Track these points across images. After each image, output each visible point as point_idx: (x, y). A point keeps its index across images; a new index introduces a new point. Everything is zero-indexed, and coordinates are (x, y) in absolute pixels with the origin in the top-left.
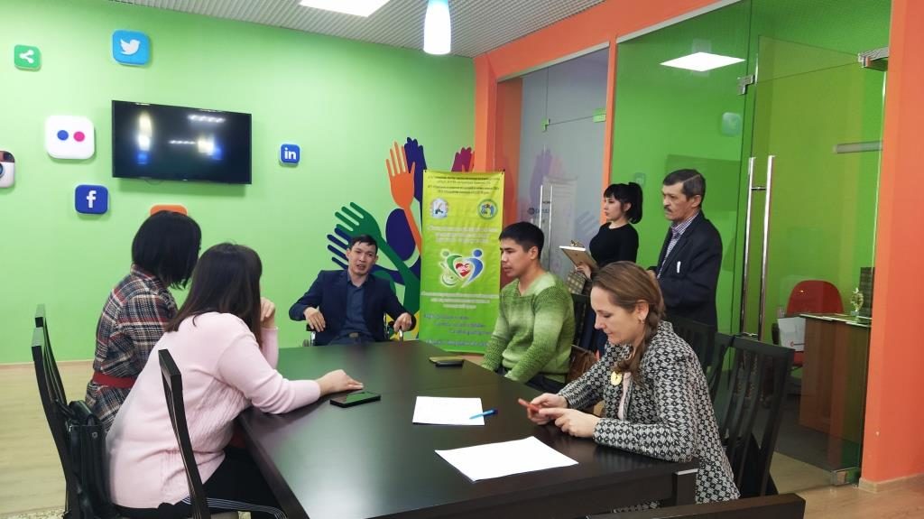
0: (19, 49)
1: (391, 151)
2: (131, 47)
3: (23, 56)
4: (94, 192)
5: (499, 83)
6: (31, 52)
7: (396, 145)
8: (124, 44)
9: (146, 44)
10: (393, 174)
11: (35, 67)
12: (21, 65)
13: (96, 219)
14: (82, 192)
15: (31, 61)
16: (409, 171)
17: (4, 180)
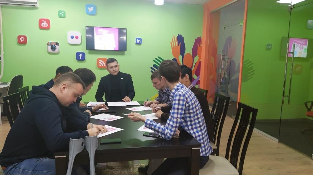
0: (60, 12)
1: (172, 39)
2: (91, 9)
3: (61, 14)
5: (211, 13)
6: (63, 12)
7: (174, 37)
8: (89, 9)
9: (95, 8)
10: (173, 47)
11: (64, 17)
12: (60, 17)
13: (82, 62)
14: (78, 54)
15: (63, 15)
16: (179, 45)
17: (57, 51)
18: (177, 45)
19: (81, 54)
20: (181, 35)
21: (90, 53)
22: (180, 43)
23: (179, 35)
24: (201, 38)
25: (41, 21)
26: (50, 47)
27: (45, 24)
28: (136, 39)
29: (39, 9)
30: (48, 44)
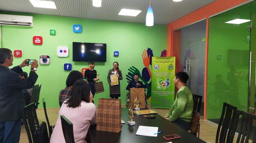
1: (143, 52)
3: (52, 32)
4: (68, 65)
5: (174, 31)
6: (54, 31)
8: (76, 28)
10: (144, 58)
11: (55, 35)
14: (65, 65)
15: (54, 33)
18: (147, 57)
20: (150, 49)
22: (150, 55)
24: (166, 51)
25: (35, 38)
27: (38, 41)
29: (33, 28)
30: (40, 57)
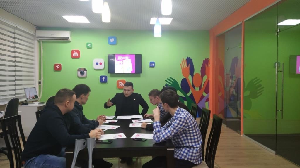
0: (88, 44)
1: (182, 61)
2: (112, 40)
3: (88, 45)
5: (216, 37)
6: (90, 44)
7: (183, 59)
8: (111, 40)
9: (116, 39)
10: (183, 68)
11: (91, 48)
12: (88, 48)
13: (105, 84)
14: (101, 77)
15: (90, 46)
16: (188, 67)
17: (84, 75)
18: (186, 66)
19: (104, 77)
20: (190, 58)
21: (111, 76)
22: (189, 65)
23: (187, 57)
24: (209, 60)
25: (73, 52)
26: (79, 72)
27: (75, 54)
28: (150, 63)
29: (71, 43)
30: (78, 70)
